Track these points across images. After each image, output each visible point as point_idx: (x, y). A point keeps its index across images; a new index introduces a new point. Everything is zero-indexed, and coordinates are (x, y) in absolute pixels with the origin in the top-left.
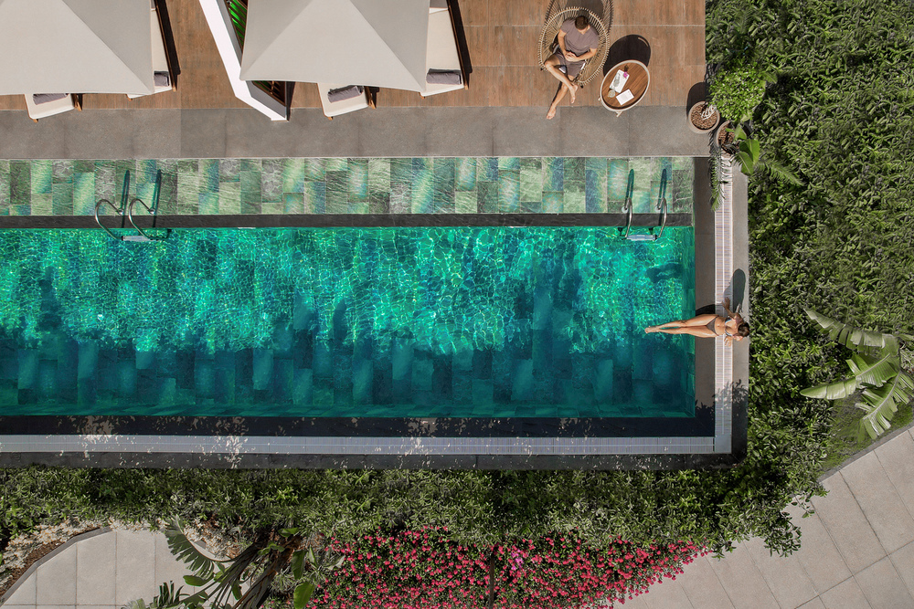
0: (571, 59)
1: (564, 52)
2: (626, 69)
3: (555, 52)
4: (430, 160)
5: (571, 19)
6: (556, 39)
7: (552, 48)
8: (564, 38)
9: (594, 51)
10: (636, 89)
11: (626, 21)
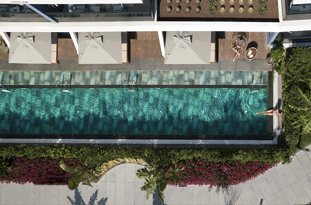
0: (239, 47)
1: (237, 45)
2: (252, 49)
3: (235, 45)
4: (204, 71)
5: (239, 37)
6: (235, 42)
7: (234, 44)
8: (237, 42)
9: (244, 45)
10: (254, 54)
11: (252, 38)
